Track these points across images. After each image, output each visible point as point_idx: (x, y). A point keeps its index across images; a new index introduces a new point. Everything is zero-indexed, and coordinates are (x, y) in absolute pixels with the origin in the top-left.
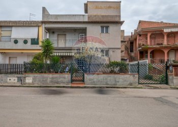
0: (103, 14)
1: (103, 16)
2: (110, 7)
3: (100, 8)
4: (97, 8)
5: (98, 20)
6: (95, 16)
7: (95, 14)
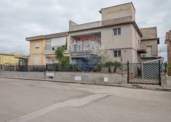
0: (115, 17)
1: (115, 20)
2: (121, 10)
3: (112, 13)
4: (109, 13)
5: (110, 24)
6: (108, 20)
7: (107, 19)
